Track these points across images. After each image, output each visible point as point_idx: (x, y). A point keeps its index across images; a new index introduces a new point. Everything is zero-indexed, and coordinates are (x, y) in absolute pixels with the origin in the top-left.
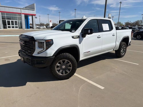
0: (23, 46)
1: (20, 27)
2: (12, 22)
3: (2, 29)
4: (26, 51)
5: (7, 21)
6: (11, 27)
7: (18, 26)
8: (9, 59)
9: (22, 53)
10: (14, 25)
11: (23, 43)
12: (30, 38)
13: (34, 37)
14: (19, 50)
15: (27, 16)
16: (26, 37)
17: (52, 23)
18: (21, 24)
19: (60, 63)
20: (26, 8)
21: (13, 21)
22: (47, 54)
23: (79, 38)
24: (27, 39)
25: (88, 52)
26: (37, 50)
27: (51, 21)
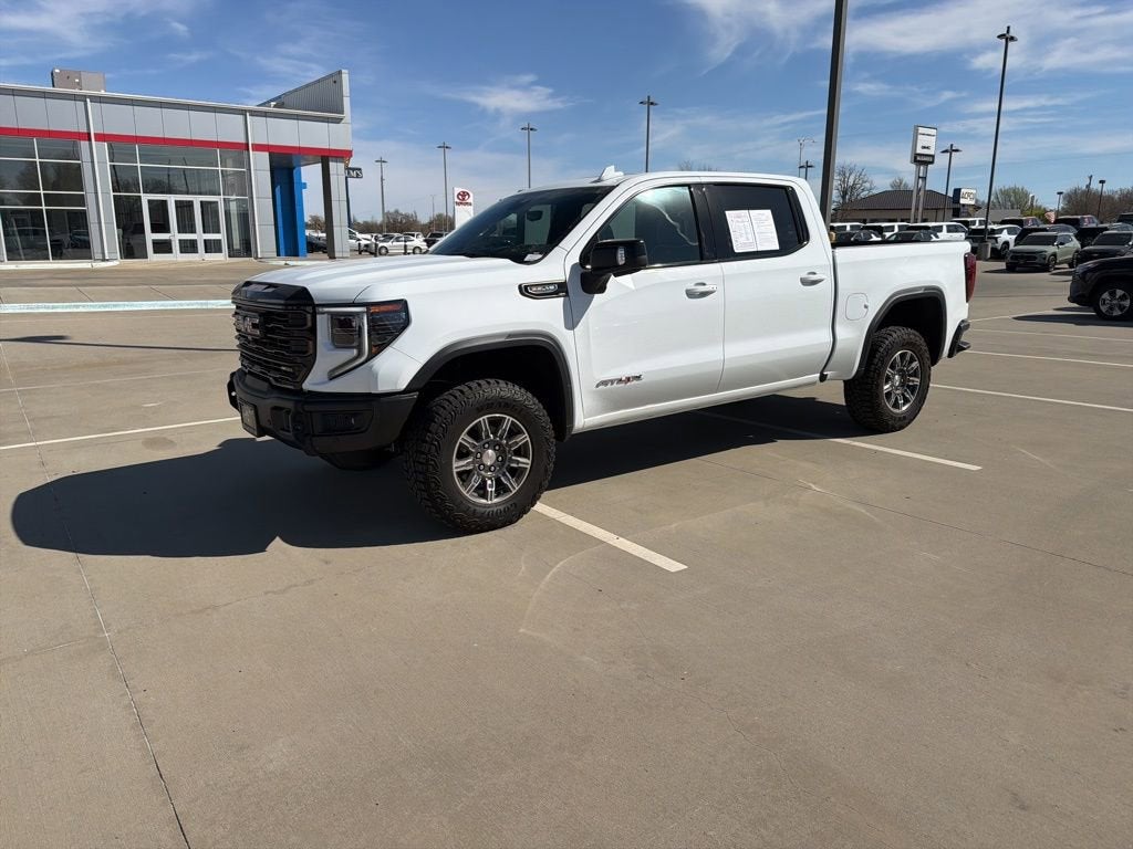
0: (255, 341)
1: (237, 245)
2: (184, 209)
3: (117, 263)
4: (269, 369)
5: (149, 201)
6: (176, 246)
7: (221, 236)
8: (169, 438)
9: (246, 386)
10: (193, 231)
11: (254, 326)
12: (292, 298)
13: (313, 289)
14: (233, 375)
15: (284, 166)
16: (270, 290)
17: (470, 208)
18: (246, 219)
19: (463, 454)
20: (284, 106)
21: (190, 204)
22: (374, 376)
23: (567, 295)
24: (276, 305)
25: (628, 379)
26: (327, 357)
27: (464, 194)
